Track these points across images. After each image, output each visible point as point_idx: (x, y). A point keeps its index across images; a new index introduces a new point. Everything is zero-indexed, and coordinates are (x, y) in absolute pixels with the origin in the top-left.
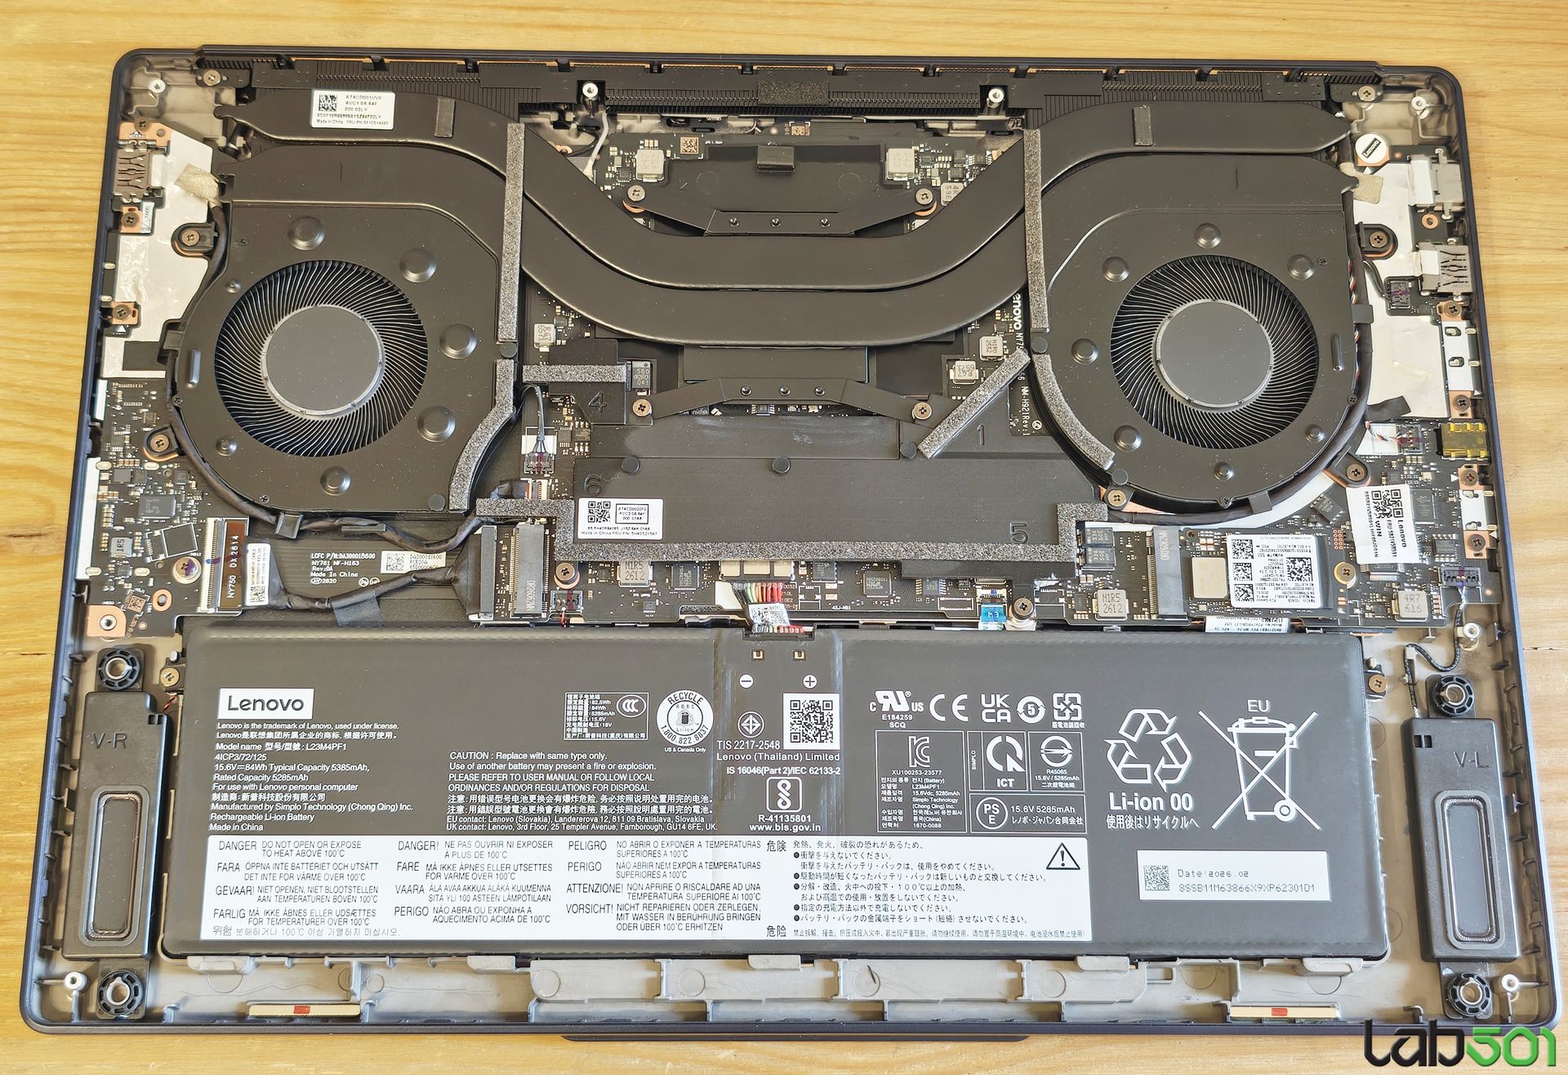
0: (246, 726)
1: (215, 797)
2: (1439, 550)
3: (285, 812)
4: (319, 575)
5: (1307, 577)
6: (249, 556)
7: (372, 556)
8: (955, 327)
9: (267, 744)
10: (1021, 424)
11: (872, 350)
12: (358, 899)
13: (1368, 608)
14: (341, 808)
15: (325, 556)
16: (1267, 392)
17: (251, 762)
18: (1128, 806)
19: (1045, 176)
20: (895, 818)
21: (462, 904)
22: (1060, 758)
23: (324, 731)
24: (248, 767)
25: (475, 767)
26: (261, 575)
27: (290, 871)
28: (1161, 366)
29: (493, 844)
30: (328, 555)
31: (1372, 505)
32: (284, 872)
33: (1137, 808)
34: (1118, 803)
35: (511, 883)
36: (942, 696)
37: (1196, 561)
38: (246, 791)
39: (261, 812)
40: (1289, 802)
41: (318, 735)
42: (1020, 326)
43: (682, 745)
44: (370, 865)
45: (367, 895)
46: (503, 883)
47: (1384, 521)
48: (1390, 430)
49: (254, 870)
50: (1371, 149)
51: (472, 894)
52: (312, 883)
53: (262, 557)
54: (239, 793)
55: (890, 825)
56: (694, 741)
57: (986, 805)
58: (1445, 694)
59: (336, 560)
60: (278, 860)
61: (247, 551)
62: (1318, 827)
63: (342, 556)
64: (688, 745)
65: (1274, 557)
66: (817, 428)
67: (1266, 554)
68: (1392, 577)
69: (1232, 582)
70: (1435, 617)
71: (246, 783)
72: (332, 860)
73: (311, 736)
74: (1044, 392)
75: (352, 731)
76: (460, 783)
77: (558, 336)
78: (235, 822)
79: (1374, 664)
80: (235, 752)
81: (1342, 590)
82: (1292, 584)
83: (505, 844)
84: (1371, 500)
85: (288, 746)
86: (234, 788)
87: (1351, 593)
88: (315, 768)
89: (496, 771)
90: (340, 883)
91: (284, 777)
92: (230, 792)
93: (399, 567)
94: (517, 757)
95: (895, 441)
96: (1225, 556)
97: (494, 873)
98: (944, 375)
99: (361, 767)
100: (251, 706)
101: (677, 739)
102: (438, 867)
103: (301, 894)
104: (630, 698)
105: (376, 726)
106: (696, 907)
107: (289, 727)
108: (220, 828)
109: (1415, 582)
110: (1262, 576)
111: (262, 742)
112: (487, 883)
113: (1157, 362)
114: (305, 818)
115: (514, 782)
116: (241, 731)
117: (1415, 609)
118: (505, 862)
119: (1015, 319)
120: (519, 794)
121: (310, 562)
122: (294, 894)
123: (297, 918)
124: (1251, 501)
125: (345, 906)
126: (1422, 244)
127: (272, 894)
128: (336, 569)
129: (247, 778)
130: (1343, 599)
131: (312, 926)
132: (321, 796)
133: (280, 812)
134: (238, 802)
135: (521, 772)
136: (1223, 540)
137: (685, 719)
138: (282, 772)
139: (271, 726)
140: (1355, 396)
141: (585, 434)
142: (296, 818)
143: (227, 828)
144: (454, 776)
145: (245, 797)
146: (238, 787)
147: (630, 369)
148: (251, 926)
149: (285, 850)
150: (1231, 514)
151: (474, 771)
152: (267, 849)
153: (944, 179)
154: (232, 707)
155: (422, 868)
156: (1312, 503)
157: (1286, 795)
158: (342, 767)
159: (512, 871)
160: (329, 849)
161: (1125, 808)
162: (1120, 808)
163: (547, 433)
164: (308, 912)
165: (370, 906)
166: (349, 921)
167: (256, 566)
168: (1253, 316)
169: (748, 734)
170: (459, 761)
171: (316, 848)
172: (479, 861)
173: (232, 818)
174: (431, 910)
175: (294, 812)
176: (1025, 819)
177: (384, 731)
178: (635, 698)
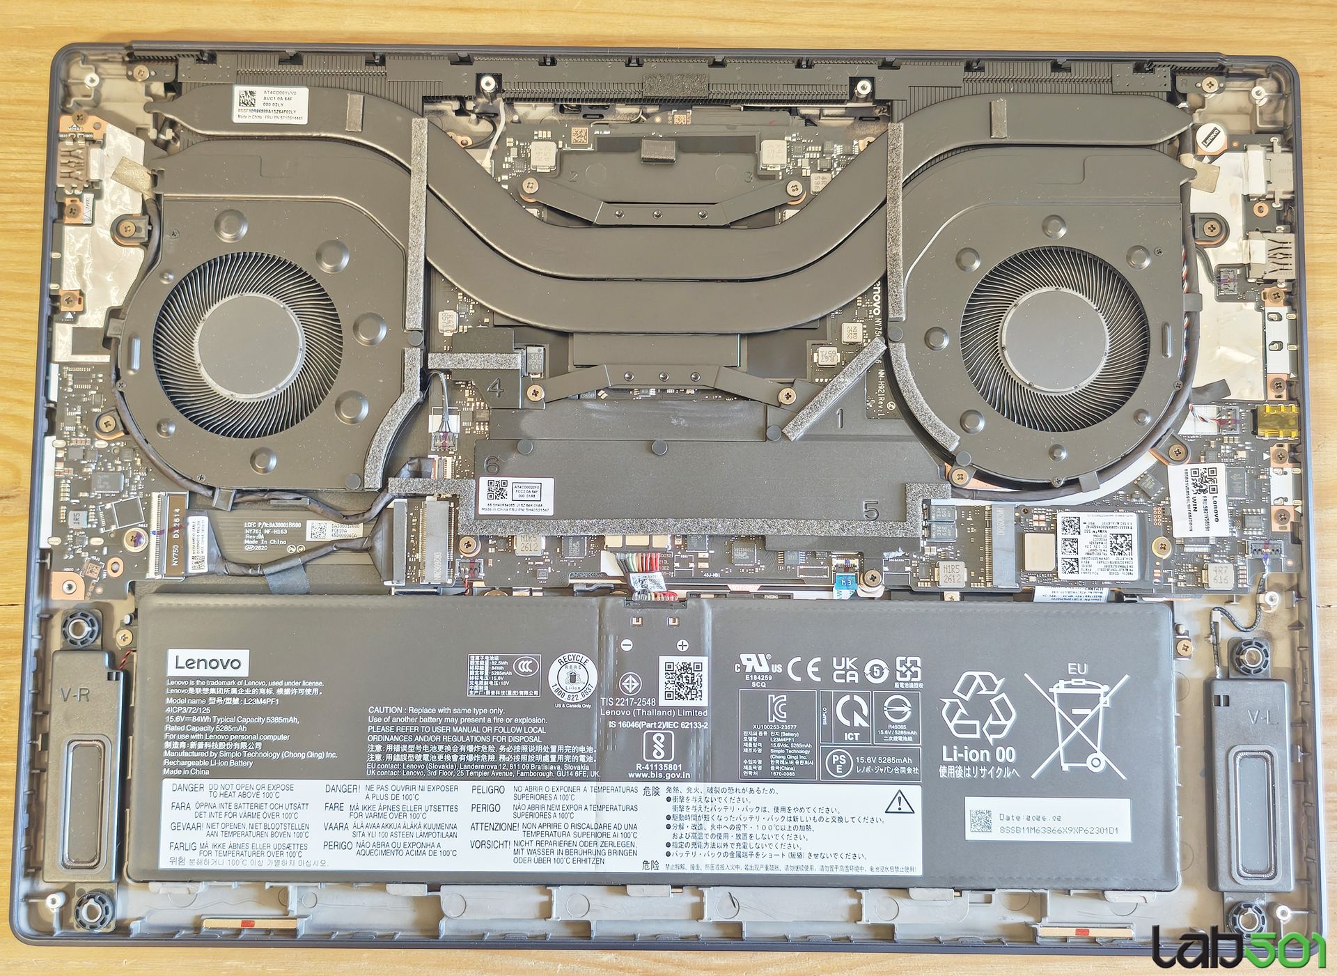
0: (192, 683)
1: (167, 745)
2: (1247, 526)
3: (228, 759)
4: (252, 542)
5: (1127, 552)
6: (190, 528)
7: (298, 525)
8: (820, 316)
9: (211, 699)
10: (876, 405)
11: (742, 336)
12: (292, 835)
13: (1181, 577)
14: (275, 756)
15: (257, 525)
16: (1100, 377)
17: (197, 715)
18: (958, 758)
19: (907, 167)
20: (755, 767)
21: (381, 840)
22: (901, 715)
23: (259, 687)
24: (194, 719)
25: (391, 720)
26: (200, 545)
27: (233, 810)
28: (1006, 353)
29: (407, 788)
30: (260, 524)
31: (1190, 481)
32: (229, 810)
33: (966, 759)
34: (950, 755)
35: (423, 822)
36: (798, 659)
37: (1028, 537)
38: (193, 740)
39: (207, 759)
40: (1100, 755)
41: (254, 691)
42: (879, 312)
43: (570, 701)
44: (301, 806)
45: (300, 831)
46: (416, 821)
47: (1200, 497)
48: (1210, 411)
49: (202, 809)
50: (1209, 139)
51: (389, 831)
52: (254, 821)
53: (201, 529)
54: (188, 742)
55: (750, 773)
56: (581, 698)
57: (834, 756)
58: (1244, 657)
59: (266, 528)
60: (223, 800)
61: (188, 524)
62: (1124, 778)
63: (272, 525)
64: (575, 701)
65: (1099, 534)
66: (693, 411)
67: (1092, 530)
68: (1206, 549)
69: (1060, 556)
70: (1240, 586)
71: (194, 733)
72: (269, 801)
73: (248, 691)
74: (898, 379)
75: (283, 687)
76: (378, 734)
77: (461, 322)
78: (185, 767)
79: (1182, 630)
80: (182, 705)
81: (1158, 563)
82: (1113, 558)
83: (417, 788)
84: (1190, 480)
85: (228, 701)
86: (182, 737)
87: (1166, 564)
88: (253, 720)
89: (409, 724)
90: (277, 821)
91: (226, 728)
92: (179, 741)
93: (322, 535)
94: (427, 711)
95: (761, 423)
96: (1055, 532)
97: (408, 813)
98: (808, 357)
99: (293, 720)
100: (195, 665)
101: (566, 696)
102: (360, 808)
103: (243, 830)
104: (525, 659)
105: (304, 684)
106: (582, 844)
107: (228, 683)
108: (173, 772)
109: (1223, 553)
110: (1087, 550)
111: (207, 697)
112: (402, 821)
113: (1003, 348)
114: (244, 764)
115: (425, 734)
116: (187, 687)
117: (1223, 581)
118: (417, 803)
119: (875, 305)
120: (429, 744)
121: (244, 531)
122: (237, 830)
123: (241, 850)
124: (1081, 480)
125: (281, 840)
126: (1252, 234)
127: (219, 829)
128: (267, 537)
129: (194, 729)
130: (1159, 571)
131: (254, 857)
132: (258, 745)
133: (223, 759)
134: (187, 750)
135: (431, 725)
136: (1054, 516)
137: (573, 679)
138: (224, 724)
139: (213, 683)
140: (1181, 383)
141: (484, 415)
142: (237, 764)
143: (179, 772)
144: (372, 728)
145: (193, 745)
146: (187, 737)
147: (525, 354)
148: (202, 857)
149: (229, 791)
150: (1063, 491)
151: (390, 724)
152: (213, 790)
153: (814, 170)
154: (179, 665)
155: (346, 808)
156: (1136, 479)
157: (1098, 749)
158: (276, 720)
159: (424, 811)
160: (266, 791)
161: (955, 759)
162: (951, 759)
163: (451, 412)
164: (250, 846)
165: (302, 841)
166: (285, 854)
167: (196, 537)
168: (1092, 304)
169: (628, 692)
170: (377, 715)
171: (255, 791)
172: (395, 802)
173: (183, 763)
174: (355, 844)
175: (236, 759)
176: (868, 769)
177: (312, 687)
178: (529, 660)
